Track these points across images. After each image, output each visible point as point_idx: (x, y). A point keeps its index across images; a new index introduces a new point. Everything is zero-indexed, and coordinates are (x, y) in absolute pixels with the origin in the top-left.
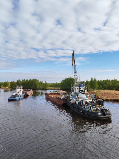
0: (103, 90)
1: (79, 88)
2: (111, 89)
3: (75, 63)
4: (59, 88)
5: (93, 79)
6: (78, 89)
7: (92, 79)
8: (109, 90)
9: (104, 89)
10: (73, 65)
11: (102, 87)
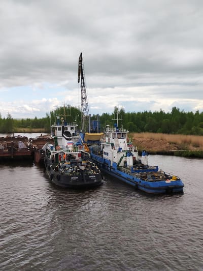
0: (139, 133)
1: (63, 127)
2: (155, 132)
3: (83, 78)
4: (43, 130)
5: (119, 110)
6: (59, 129)
7: (116, 109)
8: (158, 133)
9: (139, 130)
10: (79, 82)
11: (135, 126)
